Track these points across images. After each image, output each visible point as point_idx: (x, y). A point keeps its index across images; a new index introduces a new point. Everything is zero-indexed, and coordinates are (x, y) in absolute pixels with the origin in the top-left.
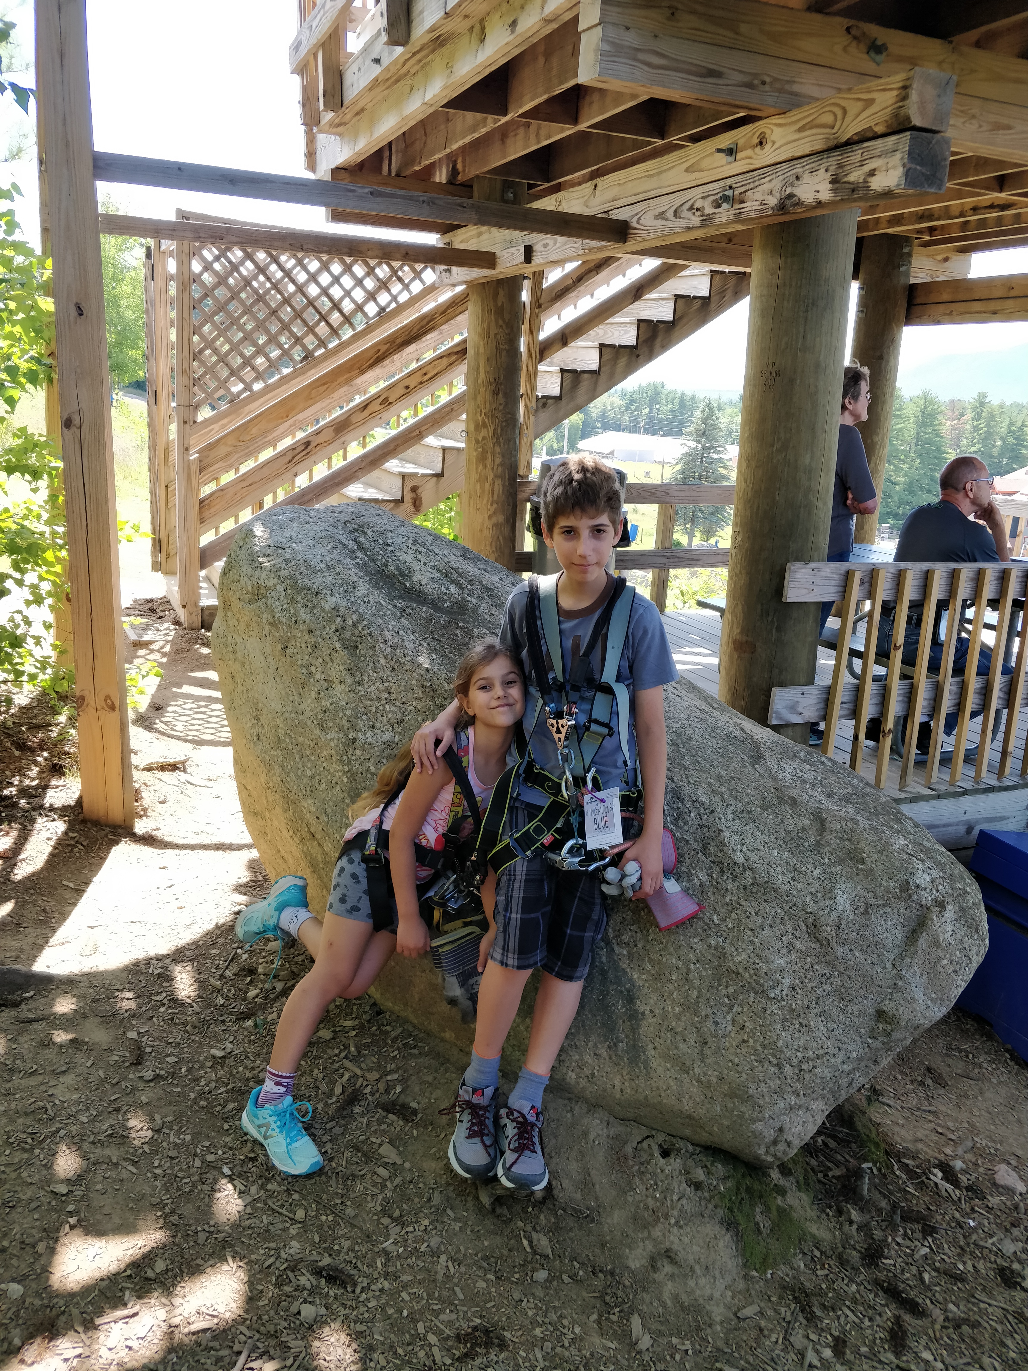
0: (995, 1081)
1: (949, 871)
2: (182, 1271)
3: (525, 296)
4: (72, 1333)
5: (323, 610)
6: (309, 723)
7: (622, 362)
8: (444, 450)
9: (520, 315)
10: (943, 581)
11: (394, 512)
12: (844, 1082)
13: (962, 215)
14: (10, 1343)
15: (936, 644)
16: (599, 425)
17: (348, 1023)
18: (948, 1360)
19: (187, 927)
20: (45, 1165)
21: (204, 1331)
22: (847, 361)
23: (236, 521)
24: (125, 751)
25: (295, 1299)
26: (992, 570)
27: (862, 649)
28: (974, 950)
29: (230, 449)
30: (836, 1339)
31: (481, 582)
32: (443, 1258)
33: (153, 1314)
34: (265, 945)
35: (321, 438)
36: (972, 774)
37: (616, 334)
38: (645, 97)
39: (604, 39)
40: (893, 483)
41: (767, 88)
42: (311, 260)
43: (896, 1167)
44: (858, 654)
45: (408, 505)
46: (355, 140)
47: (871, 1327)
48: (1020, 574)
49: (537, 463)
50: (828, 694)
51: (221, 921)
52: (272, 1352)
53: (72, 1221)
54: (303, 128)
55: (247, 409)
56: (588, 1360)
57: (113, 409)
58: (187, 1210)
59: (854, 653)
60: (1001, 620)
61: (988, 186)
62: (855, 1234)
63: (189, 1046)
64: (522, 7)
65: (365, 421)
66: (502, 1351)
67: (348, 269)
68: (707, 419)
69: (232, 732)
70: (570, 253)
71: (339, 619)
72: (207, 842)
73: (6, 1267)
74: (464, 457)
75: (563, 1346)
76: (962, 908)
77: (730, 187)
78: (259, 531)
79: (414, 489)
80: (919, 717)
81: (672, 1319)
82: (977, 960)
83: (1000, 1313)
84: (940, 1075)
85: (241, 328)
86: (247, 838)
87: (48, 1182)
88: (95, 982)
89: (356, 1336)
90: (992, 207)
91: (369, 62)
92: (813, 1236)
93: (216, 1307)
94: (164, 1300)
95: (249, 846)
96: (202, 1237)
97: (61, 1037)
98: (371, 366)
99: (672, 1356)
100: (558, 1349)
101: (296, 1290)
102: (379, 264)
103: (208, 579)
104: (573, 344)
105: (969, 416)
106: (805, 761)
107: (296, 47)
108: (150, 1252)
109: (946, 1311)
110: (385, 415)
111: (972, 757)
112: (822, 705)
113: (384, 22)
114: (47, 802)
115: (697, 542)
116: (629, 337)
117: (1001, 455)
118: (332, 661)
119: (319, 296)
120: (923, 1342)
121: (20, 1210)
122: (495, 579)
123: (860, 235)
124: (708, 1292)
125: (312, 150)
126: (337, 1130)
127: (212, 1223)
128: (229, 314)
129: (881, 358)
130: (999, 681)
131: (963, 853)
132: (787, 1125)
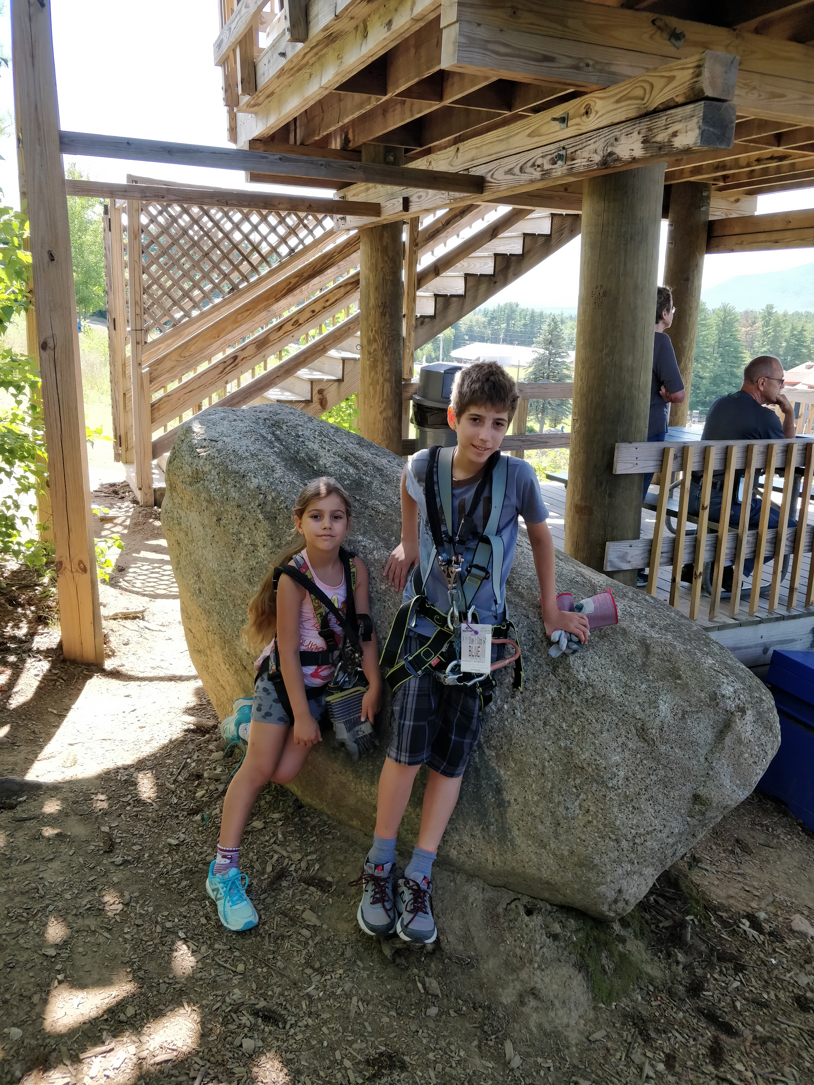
0: (790, 848)
1: (748, 683)
2: (147, 1015)
3: (405, 237)
4: (62, 1066)
5: (249, 489)
6: (239, 579)
7: (483, 287)
8: (344, 360)
9: (401, 253)
10: (740, 455)
11: (304, 411)
12: (669, 852)
13: (748, 165)
14: (12, 1075)
15: (736, 504)
16: (467, 338)
17: (276, 816)
18: (757, 1070)
19: (147, 742)
20: (38, 934)
21: (166, 1061)
22: (660, 282)
23: (181, 420)
24: (96, 604)
25: (238, 1034)
26: (778, 444)
27: (676, 509)
28: (769, 746)
29: (174, 363)
30: (667, 1056)
31: (373, 464)
32: (355, 999)
33: (125, 1049)
34: (209, 755)
35: (245, 354)
36: (767, 606)
37: (478, 265)
38: (495, 79)
39: (461, 33)
40: (701, 378)
41: (590, 69)
42: (235, 213)
43: (712, 919)
44: (674, 514)
45: (316, 405)
46: (267, 116)
47: (695, 1046)
48: (801, 448)
49: (417, 369)
50: (651, 546)
51: (174, 737)
52: (220, 1077)
53: (60, 977)
54: (226, 109)
55: (187, 331)
56: (471, 1077)
57: (80, 335)
58: (151, 966)
59: (670, 513)
60: (786, 484)
61: (769, 142)
62: (681, 972)
63: (150, 837)
64: (396, 10)
65: (280, 339)
66: (402, 1072)
67: (264, 219)
68: (552, 331)
69: (178, 587)
70: (439, 202)
71: (262, 496)
72: (162, 674)
73: (8, 1014)
74: (359, 365)
75: (451, 1067)
76: (759, 713)
77: (564, 148)
78: (197, 428)
79: (321, 392)
80: (723, 562)
81: (537, 1043)
82: (772, 754)
83: (797, 1032)
84: (747, 845)
85: (181, 268)
86: (193, 671)
87: (40, 947)
88: (75, 788)
89: (286, 1063)
90: (772, 158)
91: (276, 55)
92: (648, 974)
93: (175, 1042)
94: (134, 1038)
95: (195, 678)
96: (163, 987)
97: (49, 832)
98: (285, 295)
99: (538, 1072)
100: (448, 1069)
101: (238, 1027)
102: (289, 215)
103: (159, 467)
104: (444, 274)
105: (760, 323)
106: (632, 599)
107: (219, 45)
108: (122, 1000)
109: (754, 1031)
110: (296, 334)
111: (766, 593)
112: (646, 555)
113: (287, 24)
114: (35, 646)
115: (547, 428)
116: (488, 268)
117: (786, 354)
118: (256, 529)
119: (242, 241)
120: (736, 1056)
121: (18, 969)
122: (384, 461)
123: (668, 183)
124: (565, 1021)
125: (233, 126)
126: (269, 900)
127: (171, 976)
128: (171, 257)
129: (687, 279)
130: (786, 532)
131: (760, 669)
132: (625, 887)
